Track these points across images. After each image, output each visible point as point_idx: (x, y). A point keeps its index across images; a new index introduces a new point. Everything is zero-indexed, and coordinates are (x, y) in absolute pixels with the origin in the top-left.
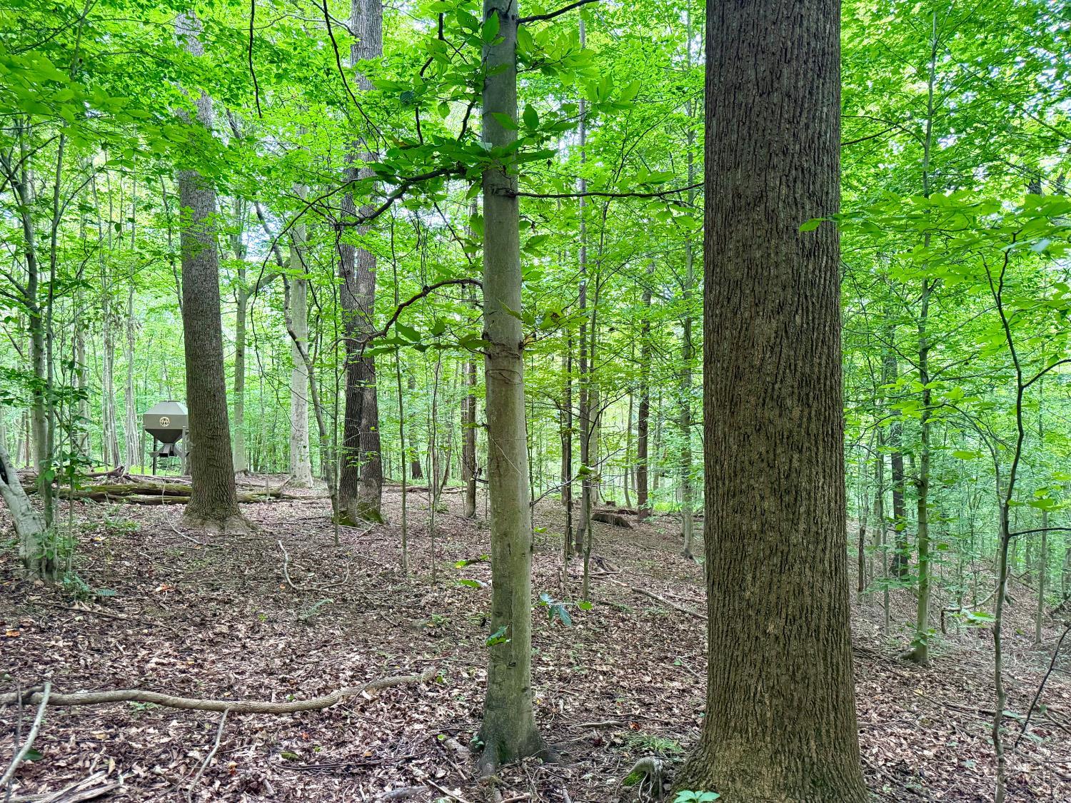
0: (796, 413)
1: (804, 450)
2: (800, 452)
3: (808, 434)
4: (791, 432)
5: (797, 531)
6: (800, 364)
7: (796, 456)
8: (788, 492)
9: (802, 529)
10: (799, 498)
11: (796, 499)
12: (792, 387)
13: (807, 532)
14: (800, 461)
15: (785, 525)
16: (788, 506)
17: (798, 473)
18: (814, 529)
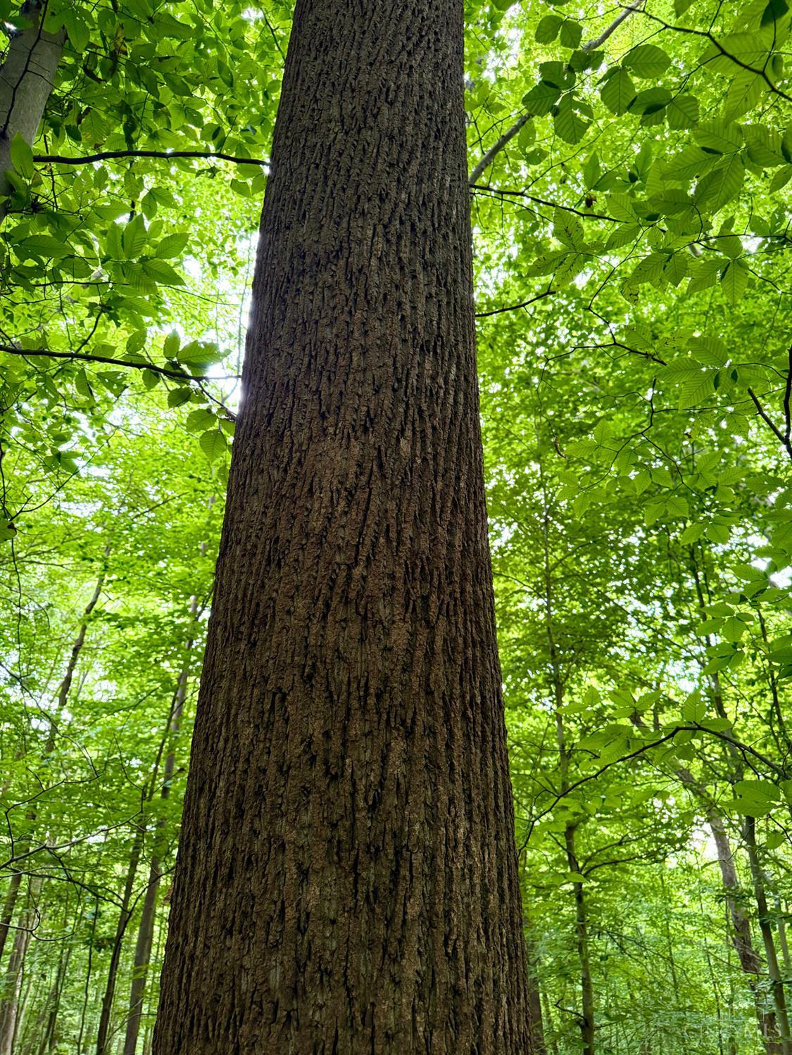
0: (399, 636)
1: (419, 730)
2: (409, 735)
3: (429, 693)
4: (386, 680)
5: (397, 983)
6: (409, 532)
7: (398, 746)
8: (375, 853)
9: (410, 973)
10: (404, 872)
11: (395, 875)
12: (392, 576)
13: (426, 986)
14: (408, 761)
15: (364, 964)
16: (373, 898)
17: (404, 794)
18: (446, 976)
